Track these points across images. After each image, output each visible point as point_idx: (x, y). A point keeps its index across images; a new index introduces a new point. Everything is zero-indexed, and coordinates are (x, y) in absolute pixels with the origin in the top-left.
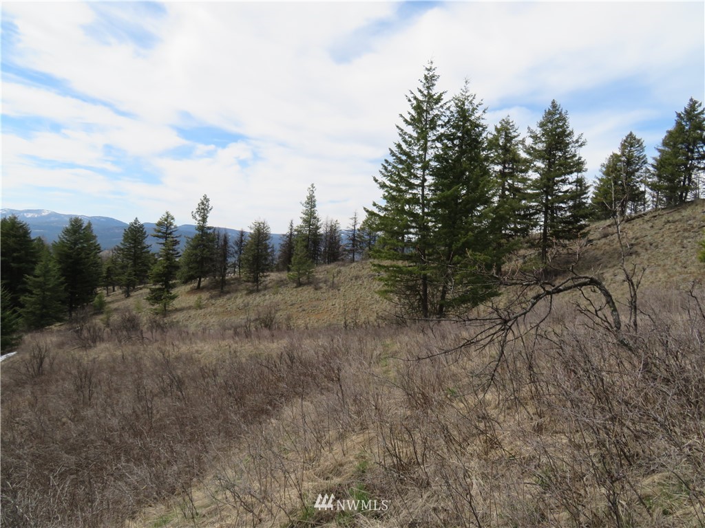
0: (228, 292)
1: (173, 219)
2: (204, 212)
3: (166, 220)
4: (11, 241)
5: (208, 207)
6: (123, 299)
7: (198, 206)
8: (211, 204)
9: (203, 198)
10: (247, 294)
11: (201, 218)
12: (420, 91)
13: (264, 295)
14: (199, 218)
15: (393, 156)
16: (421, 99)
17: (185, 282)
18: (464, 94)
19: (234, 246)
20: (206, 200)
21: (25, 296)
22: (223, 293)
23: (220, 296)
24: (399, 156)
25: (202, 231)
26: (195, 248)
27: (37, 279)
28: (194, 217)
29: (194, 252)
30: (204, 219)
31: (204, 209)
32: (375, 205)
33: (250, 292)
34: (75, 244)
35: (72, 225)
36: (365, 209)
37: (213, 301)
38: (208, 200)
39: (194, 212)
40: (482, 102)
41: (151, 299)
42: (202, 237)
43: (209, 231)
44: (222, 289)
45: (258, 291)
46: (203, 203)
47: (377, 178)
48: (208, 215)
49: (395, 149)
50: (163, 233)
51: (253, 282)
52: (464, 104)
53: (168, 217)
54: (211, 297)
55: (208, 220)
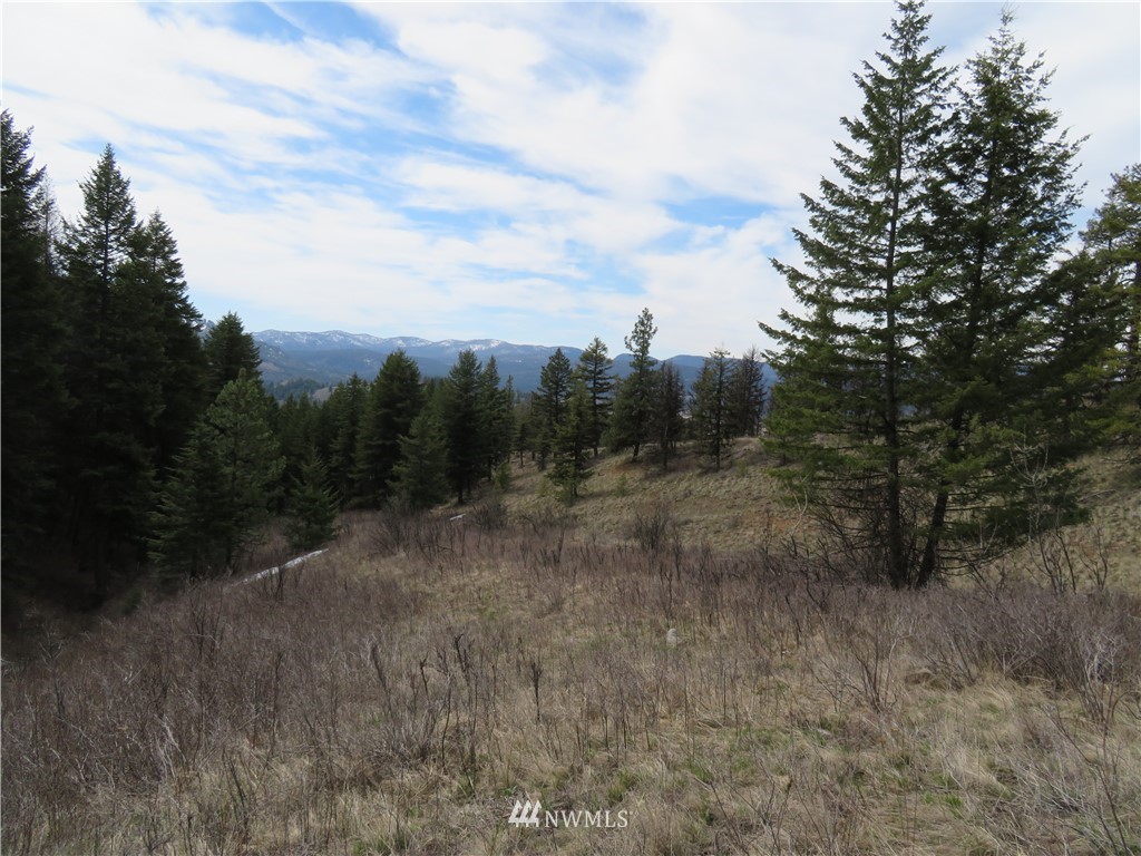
0: (673, 470)
1: (605, 349)
2: (643, 337)
3: (595, 351)
4: (395, 386)
5: (651, 328)
6: (535, 474)
7: (634, 328)
8: (655, 322)
9: (642, 315)
10: (700, 475)
11: (638, 348)
12: (886, 59)
13: (724, 478)
14: (635, 346)
15: (813, 209)
16: (890, 78)
17: (616, 450)
18: (1000, 48)
19: (692, 392)
20: (646, 318)
21: (399, 465)
22: (666, 471)
23: (659, 475)
24: (830, 208)
25: (641, 367)
26: (629, 395)
27: (412, 441)
28: (629, 346)
29: (626, 402)
30: (644, 348)
31: (644, 330)
32: (785, 316)
33: (706, 471)
34: (467, 391)
35: (462, 362)
36: (762, 326)
37: (647, 484)
38: (649, 317)
39: (629, 338)
40: (1041, 60)
41: (555, 476)
42: (640, 379)
43: (651, 368)
44: (665, 464)
45: (717, 470)
46: (642, 323)
47: (780, 262)
48: (650, 341)
49: (817, 195)
50: (591, 372)
51: (711, 454)
52: (996, 72)
53: (597, 346)
54: (647, 478)
55: (650, 349)
